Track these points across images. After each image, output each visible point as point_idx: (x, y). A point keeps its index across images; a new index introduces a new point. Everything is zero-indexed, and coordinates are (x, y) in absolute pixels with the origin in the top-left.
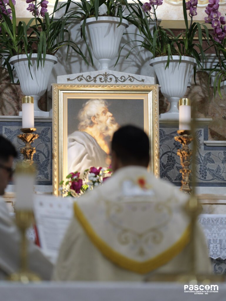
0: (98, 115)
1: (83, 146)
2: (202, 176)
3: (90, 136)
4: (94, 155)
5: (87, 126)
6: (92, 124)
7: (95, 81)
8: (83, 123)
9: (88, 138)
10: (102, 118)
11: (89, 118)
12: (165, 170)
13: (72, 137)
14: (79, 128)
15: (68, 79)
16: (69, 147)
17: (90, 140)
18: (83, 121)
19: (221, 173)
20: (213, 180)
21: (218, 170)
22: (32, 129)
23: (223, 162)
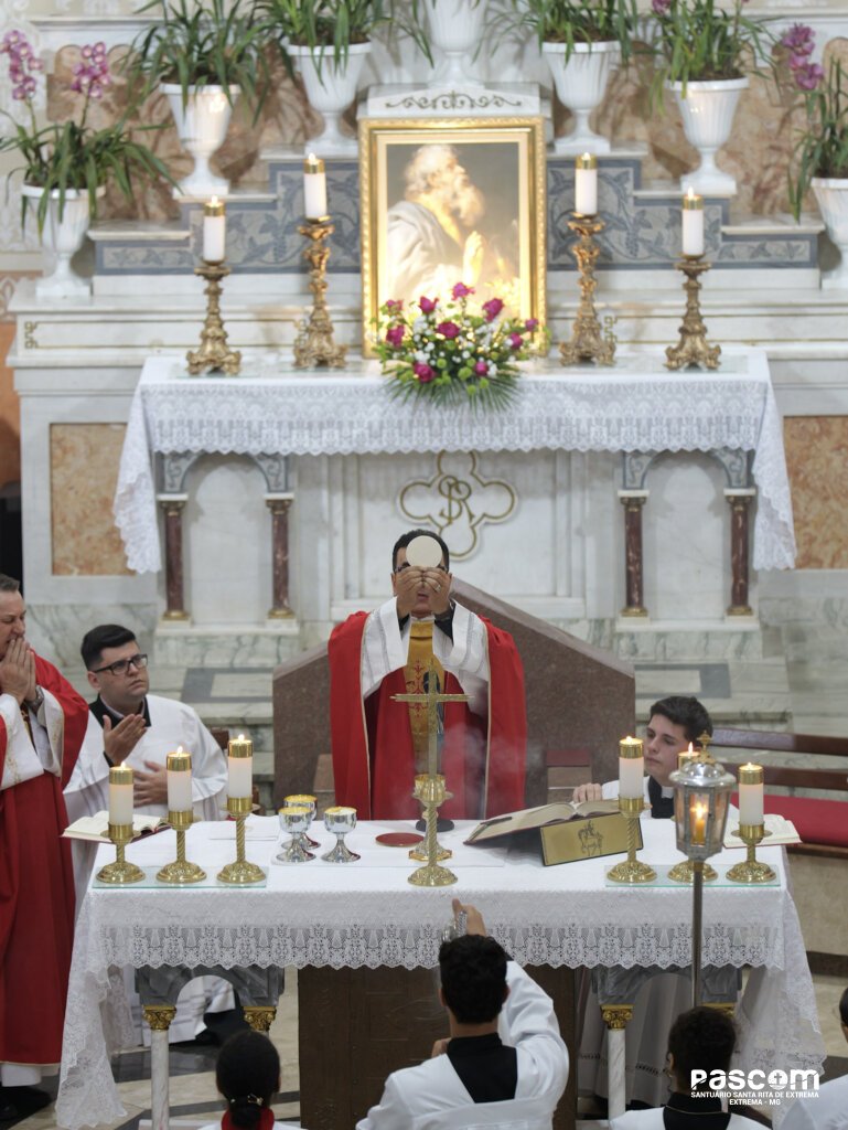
0: (439, 171)
1: (411, 227)
2: (631, 253)
3: (427, 210)
4: (432, 243)
5: (419, 192)
6: (429, 188)
7: (435, 107)
8: (412, 188)
9: (422, 213)
10: (447, 177)
11: (424, 177)
13: (395, 212)
14: (407, 195)
15: (388, 105)
16: (390, 230)
17: (426, 217)
18: (413, 183)
19: (663, 247)
20: (649, 257)
21: (659, 240)
22: (321, 219)
23: (667, 227)
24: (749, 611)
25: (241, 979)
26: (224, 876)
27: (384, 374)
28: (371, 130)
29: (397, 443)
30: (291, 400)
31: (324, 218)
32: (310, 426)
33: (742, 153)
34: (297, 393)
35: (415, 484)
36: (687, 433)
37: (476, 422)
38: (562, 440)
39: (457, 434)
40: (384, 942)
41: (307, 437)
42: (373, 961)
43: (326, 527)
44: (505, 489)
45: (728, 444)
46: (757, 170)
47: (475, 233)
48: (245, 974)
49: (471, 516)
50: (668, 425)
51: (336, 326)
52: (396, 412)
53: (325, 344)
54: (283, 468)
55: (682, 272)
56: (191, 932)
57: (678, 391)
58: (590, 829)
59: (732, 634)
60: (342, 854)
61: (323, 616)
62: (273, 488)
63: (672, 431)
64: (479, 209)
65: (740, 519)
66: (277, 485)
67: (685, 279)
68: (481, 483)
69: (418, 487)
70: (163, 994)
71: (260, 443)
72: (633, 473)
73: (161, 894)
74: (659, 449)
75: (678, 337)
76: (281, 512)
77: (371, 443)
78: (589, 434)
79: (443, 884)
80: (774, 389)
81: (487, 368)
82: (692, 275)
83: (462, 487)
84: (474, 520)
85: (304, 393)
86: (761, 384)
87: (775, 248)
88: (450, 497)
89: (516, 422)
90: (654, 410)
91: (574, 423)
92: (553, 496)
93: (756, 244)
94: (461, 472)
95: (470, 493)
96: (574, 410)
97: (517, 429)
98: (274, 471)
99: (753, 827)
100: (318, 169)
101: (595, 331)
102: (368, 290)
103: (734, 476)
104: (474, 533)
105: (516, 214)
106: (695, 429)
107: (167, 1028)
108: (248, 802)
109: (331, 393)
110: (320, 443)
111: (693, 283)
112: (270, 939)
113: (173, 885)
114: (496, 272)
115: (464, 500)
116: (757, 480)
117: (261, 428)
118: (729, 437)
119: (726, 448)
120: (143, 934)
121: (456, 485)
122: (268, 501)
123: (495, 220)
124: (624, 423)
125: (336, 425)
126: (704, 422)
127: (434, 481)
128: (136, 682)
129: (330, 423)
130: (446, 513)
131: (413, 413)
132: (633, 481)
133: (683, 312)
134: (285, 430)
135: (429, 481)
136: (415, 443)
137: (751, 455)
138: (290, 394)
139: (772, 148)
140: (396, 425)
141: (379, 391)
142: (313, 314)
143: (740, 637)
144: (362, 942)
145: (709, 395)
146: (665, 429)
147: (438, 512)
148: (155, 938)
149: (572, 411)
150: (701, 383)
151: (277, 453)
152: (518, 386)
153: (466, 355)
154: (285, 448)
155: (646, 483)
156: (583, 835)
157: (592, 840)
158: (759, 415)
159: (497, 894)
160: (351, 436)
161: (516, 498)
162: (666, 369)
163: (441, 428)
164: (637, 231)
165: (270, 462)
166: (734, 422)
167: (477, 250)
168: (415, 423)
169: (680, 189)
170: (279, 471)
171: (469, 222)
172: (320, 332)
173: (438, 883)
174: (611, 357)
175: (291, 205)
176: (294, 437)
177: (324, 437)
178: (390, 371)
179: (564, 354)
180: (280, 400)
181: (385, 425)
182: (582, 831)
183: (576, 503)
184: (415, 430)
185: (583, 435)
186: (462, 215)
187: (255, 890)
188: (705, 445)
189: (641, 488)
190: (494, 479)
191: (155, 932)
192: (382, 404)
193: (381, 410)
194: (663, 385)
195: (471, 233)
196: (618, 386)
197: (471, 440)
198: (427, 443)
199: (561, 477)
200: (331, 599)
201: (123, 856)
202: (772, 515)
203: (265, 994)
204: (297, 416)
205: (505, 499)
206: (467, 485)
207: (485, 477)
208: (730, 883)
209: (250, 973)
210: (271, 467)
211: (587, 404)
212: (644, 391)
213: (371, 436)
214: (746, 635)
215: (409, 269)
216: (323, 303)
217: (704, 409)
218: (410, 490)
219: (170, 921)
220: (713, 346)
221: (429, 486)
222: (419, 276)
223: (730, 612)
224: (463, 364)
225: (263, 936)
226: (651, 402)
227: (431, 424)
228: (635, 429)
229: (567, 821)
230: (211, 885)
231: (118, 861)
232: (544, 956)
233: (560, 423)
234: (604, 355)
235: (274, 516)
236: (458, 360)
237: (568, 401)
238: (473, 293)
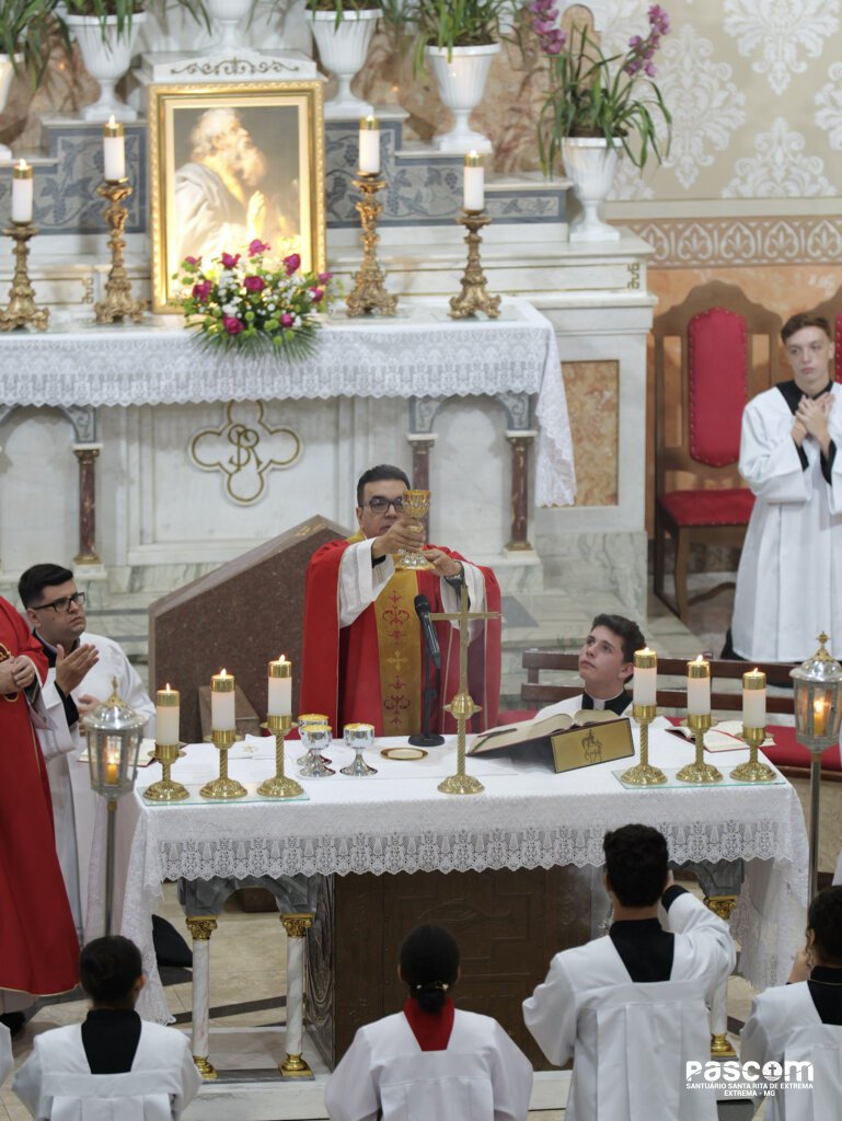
0: (223, 134)
1: (197, 188)
2: (392, 210)
3: (212, 170)
4: (217, 203)
5: (205, 155)
6: (214, 150)
7: (217, 73)
8: (198, 150)
10: (231, 139)
11: (210, 140)
12: (329, 202)
13: (182, 173)
14: (193, 157)
15: (173, 72)
16: (177, 191)
17: (211, 178)
18: (198, 145)
19: (422, 204)
20: (409, 214)
21: (418, 198)
22: (121, 181)
23: (426, 185)
24: (528, 547)
25: (282, 888)
26: (265, 790)
27: (186, 327)
28: (159, 96)
29: (202, 394)
30: (103, 354)
31: (122, 180)
32: (120, 379)
33: (484, 115)
34: (108, 347)
35: (205, 433)
36: (475, 377)
37: (277, 372)
38: (358, 388)
39: (260, 384)
40: (422, 848)
41: (117, 389)
42: (411, 867)
43: (122, 475)
44: (290, 436)
45: (512, 389)
46: (499, 131)
47: (257, 193)
48: (287, 884)
49: (259, 463)
50: (457, 371)
51: (133, 283)
52: (201, 363)
53: (124, 300)
54: (92, 420)
55: (464, 227)
56: (242, 845)
57: (467, 339)
58: (591, 737)
59: (514, 568)
60: (359, 769)
61: (120, 562)
62: (82, 439)
63: (460, 377)
64: (261, 169)
65: (521, 458)
66: (87, 436)
67: (467, 232)
68: (268, 430)
69: (209, 436)
70: (209, 903)
71: (72, 395)
72: (422, 418)
73: (214, 809)
74: (448, 394)
75: (460, 288)
76: (90, 462)
77: (178, 393)
78: (383, 381)
79: (472, 792)
80: (557, 336)
81: (293, 320)
82: (473, 228)
83: (250, 435)
84: (262, 467)
85: (115, 346)
86: (544, 330)
87: (526, 204)
88: (239, 445)
89: (315, 371)
90: (444, 357)
91: (369, 370)
92: (336, 441)
93: (508, 201)
94: (250, 420)
95: (257, 441)
96: (370, 358)
97: (316, 377)
98: (83, 422)
99: (757, 729)
100: (118, 133)
101: (378, 284)
102: (157, 248)
103: (516, 418)
104: (261, 478)
105: (296, 175)
106: (483, 374)
107: (208, 938)
108: (288, 720)
109: (140, 347)
110: (130, 394)
111: (473, 236)
112: (315, 849)
113: (217, 801)
114: (278, 229)
115: (252, 447)
116: (543, 422)
117: (73, 382)
118: (513, 382)
119: (509, 392)
120: (196, 848)
121: (244, 433)
122: (77, 452)
123: (277, 180)
124: (416, 370)
125: (144, 377)
126: (491, 367)
127: (224, 429)
128: (76, 619)
129: (139, 375)
130: (235, 460)
131: (218, 364)
132: (422, 426)
133: (464, 265)
134: (96, 383)
135: (218, 431)
136: (219, 393)
137: (533, 400)
138: (101, 348)
139: (513, 109)
140: (202, 375)
141: (186, 344)
142: (112, 272)
143: (522, 570)
144: (401, 849)
145: (496, 342)
146: (454, 375)
147: (228, 459)
148: (207, 851)
149: (367, 360)
150: (488, 331)
151: (88, 405)
152: (317, 336)
153: (271, 307)
154: (95, 399)
155: (434, 428)
156: (586, 742)
157: (593, 748)
158: (542, 360)
159: (527, 799)
160: (159, 388)
161: (301, 445)
162: (450, 318)
163: (244, 379)
164: (398, 189)
165: (79, 414)
166: (518, 368)
167: (260, 209)
168: (220, 374)
169: (438, 149)
170: (88, 422)
171: (252, 182)
172: (119, 289)
173: (468, 791)
174: (394, 309)
175: (71, 169)
176: (105, 389)
177: (134, 389)
178: (192, 325)
179: (350, 306)
180: (92, 354)
181: (192, 376)
182: (585, 739)
183: (359, 447)
184: (219, 381)
185: (379, 383)
186: (245, 176)
187: (295, 802)
188: (490, 390)
189: (430, 431)
190: (281, 427)
191: (207, 845)
192: (188, 356)
193: (188, 362)
194: (452, 334)
195: (253, 193)
196: (411, 335)
197: (272, 389)
198: (231, 392)
199: (344, 423)
200: (128, 545)
201: (169, 776)
202: (554, 455)
203: (306, 902)
204: (108, 369)
205: (292, 444)
206: (255, 433)
207: (272, 425)
208: (734, 782)
209: (292, 882)
210: (81, 419)
211: (381, 353)
212: (435, 339)
213: (178, 387)
214: (528, 569)
215: (195, 228)
216: (121, 260)
217: (491, 356)
218: (202, 438)
219: (221, 835)
220: (493, 296)
221: (219, 434)
222: (204, 235)
223: (510, 547)
224: (268, 317)
225: (309, 846)
226: (442, 350)
227: (234, 374)
228: (426, 376)
229: (567, 731)
230: (253, 800)
231: (164, 779)
232: (570, 856)
233: (356, 370)
234: (388, 306)
235: (81, 465)
236: (264, 313)
237: (364, 350)
238: (269, 249)
